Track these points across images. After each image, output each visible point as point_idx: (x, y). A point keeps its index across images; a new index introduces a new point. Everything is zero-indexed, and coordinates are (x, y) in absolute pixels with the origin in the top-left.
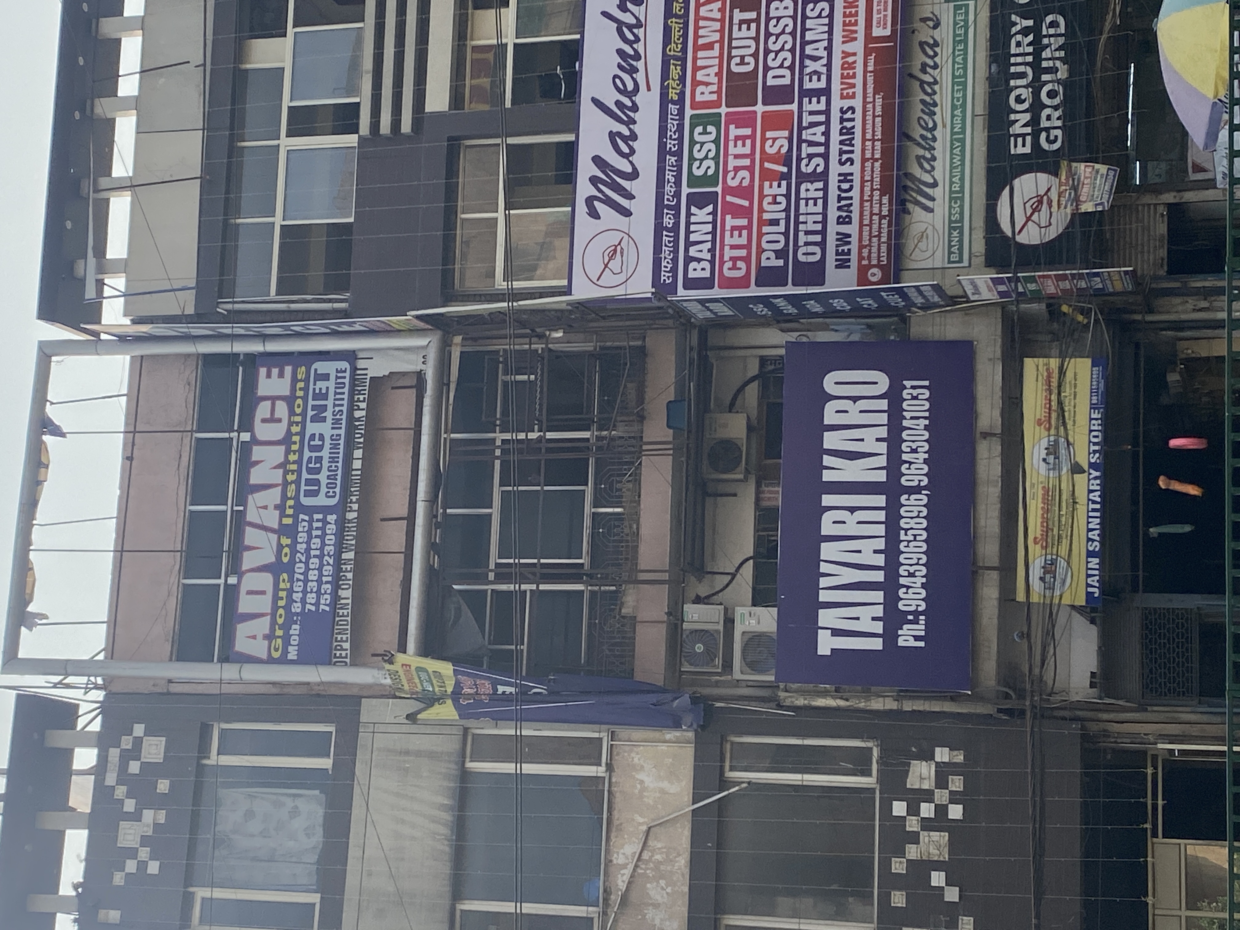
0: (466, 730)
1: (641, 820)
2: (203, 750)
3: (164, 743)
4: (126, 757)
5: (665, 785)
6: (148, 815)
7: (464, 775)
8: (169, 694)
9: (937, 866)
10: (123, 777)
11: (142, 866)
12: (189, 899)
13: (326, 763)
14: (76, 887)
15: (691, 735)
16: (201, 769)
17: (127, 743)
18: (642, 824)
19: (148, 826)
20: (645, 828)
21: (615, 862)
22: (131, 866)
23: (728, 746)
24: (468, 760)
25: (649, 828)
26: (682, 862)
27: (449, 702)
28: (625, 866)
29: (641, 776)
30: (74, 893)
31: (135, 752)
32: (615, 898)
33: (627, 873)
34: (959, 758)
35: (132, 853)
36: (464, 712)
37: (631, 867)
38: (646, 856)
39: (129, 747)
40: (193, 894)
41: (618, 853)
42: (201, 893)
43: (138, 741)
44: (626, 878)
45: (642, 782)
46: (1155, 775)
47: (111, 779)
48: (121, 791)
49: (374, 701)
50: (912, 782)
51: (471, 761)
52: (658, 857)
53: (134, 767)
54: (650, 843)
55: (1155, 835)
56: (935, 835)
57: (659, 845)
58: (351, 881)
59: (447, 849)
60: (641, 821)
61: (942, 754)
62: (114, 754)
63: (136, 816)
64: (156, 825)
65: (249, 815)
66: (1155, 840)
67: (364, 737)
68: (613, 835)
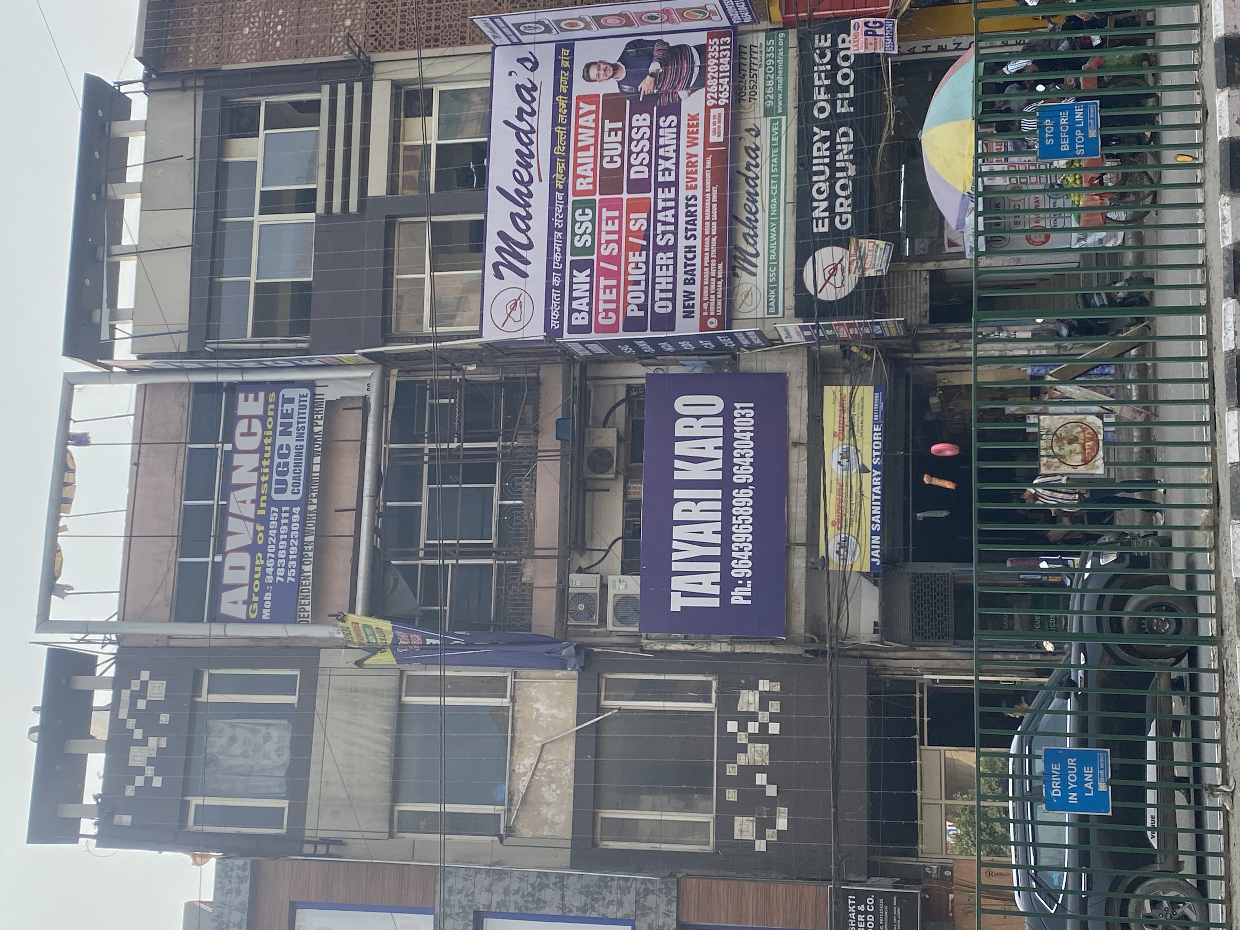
0: (402, 672)
1: (537, 739)
2: (197, 690)
3: (164, 686)
4: (135, 697)
5: (555, 711)
6: (153, 741)
7: (401, 706)
8: (169, 647)
9: (761, 769)
10: (133, 712)
11: (148, 780)
12: (185, 805)
13: (293, 699)
14: (96, 798)
15: (575, 673)
16: (194, 705)
17: (135, 685)
18: (538, 742)
19: (153, 750)
20: (539, 745)
21: (517, 771)
22: (140, 781)
23: (604, 681)
24: (403, 694)
25: (543, 746)
26: (569, 770)
27: (389, 650)
28: (525, 774)
29: (538, 705)
30: (95, 803)
31: (142, 692)
32: (518, 799)
33: (526, 779)
34: (777, 687)
35: (140, 771)
36: (400, 659)
37: (530, 774)
38: (541, 766)
39: (138, 689)
40: (189, 801)
41: (519, 764)
42: (195, 801)
43: (144, 684)
44: (526, 784)
45: (538, 710)
46: (921, 699)
47: (123, 714)
48: (131, 723)
49: (331, 651)
50: (742, 706)
51: (407, 696)
52: (550, 767)
53: (141, 704)
54: (544, 756)
55: (922, 743)
56: (759, 746)
57: (551, 758)
58: (312, 790)
59: (387, 763)
60: (537, 740)
61: (764, 685)
62: (126, 694)
63: (144, 742)
64: (159, 749)
65: (232, 740)
66: (922, 747)
67: (322, 679)
68: (515, 752)
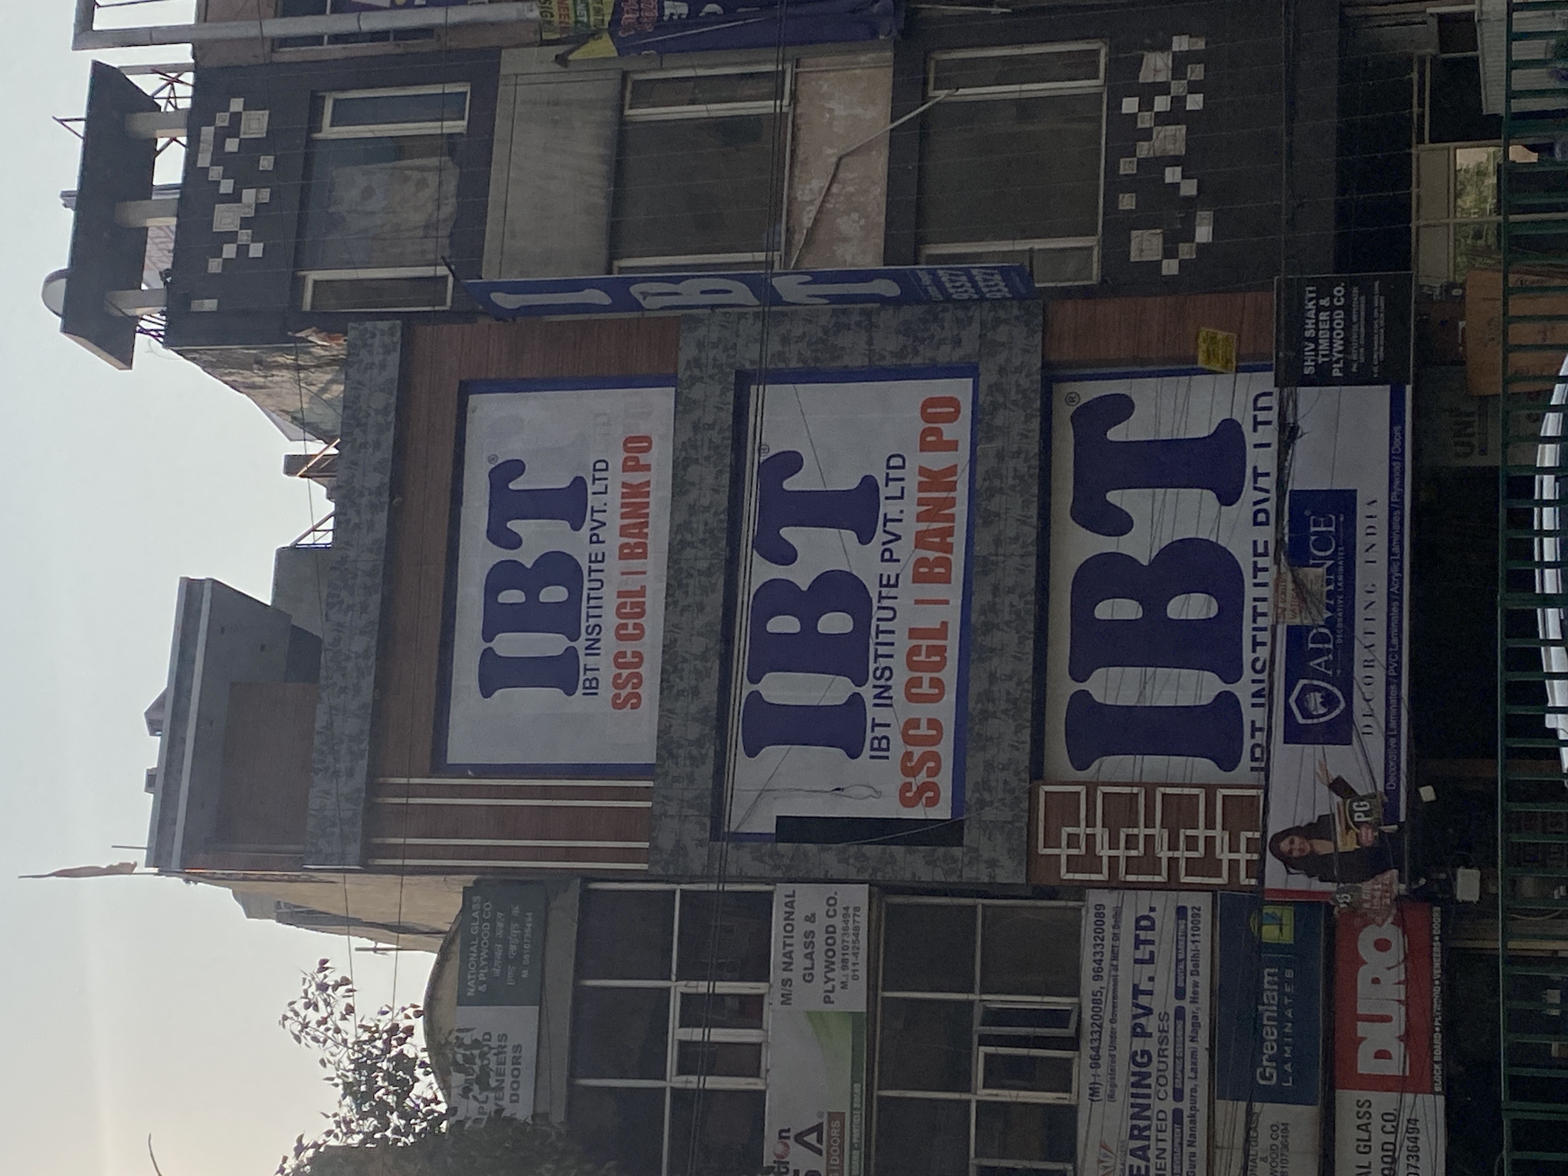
0: (625, 75)
1: (830, 151)
2: (315, 124)
3: (266, 118)
4: (221, 136)
5: (859, 111)
6: (249, 195)
7: (622, 122)
8: (272, 63)
9: (1175, 161)
10: (219, 156)
11: (243, 250)
12: (298, 283)
13: (458, 126)
14: (164, 274)
15: (889, 54)
16: (310, 143)
17: (222, 120)
18: (830, 156)
19: (249, 206)
20: (834, 160)
21: (799, 199)
22: (229, 251)
23: (932, 65)
24: (627, 107)
25: (840, 159)
26: (878, 193)
27: (606, 37)
28: (811, 202)
29: (831, 105)
30: (161, 285)
31: (233, 129)
32: (800, 238)
33: (813, 209)
34: (1200, 44)
35: (231, 237)
36: (622, 51)
37: (818, 203)
38: (834, 190)
39: (226, 124)
40: (304, 277)
41: (803, 190)
42: (313, 276)
43: (236, 118)
44: (812, 215)
45: (831, 111)
47: (204, 160)
48: (216, 173)
49: (516, 51)
50: (1145, 76)
51: (631, 108)
52: (851, 189)
53: (232, 145)
54: (841, 175)
55: (1421, 141)
56: (1171, 129)
57: (851, 176)
58: (490, 245)
59: (602, 202)
60: (831, 153)
61: (1181, 44)
62: (207, 132)
63: (235, 197)
64: (259, 206)
65: (368, 193)
66: (1421, 146)
67: (504, 90)
68: (797, 172)
